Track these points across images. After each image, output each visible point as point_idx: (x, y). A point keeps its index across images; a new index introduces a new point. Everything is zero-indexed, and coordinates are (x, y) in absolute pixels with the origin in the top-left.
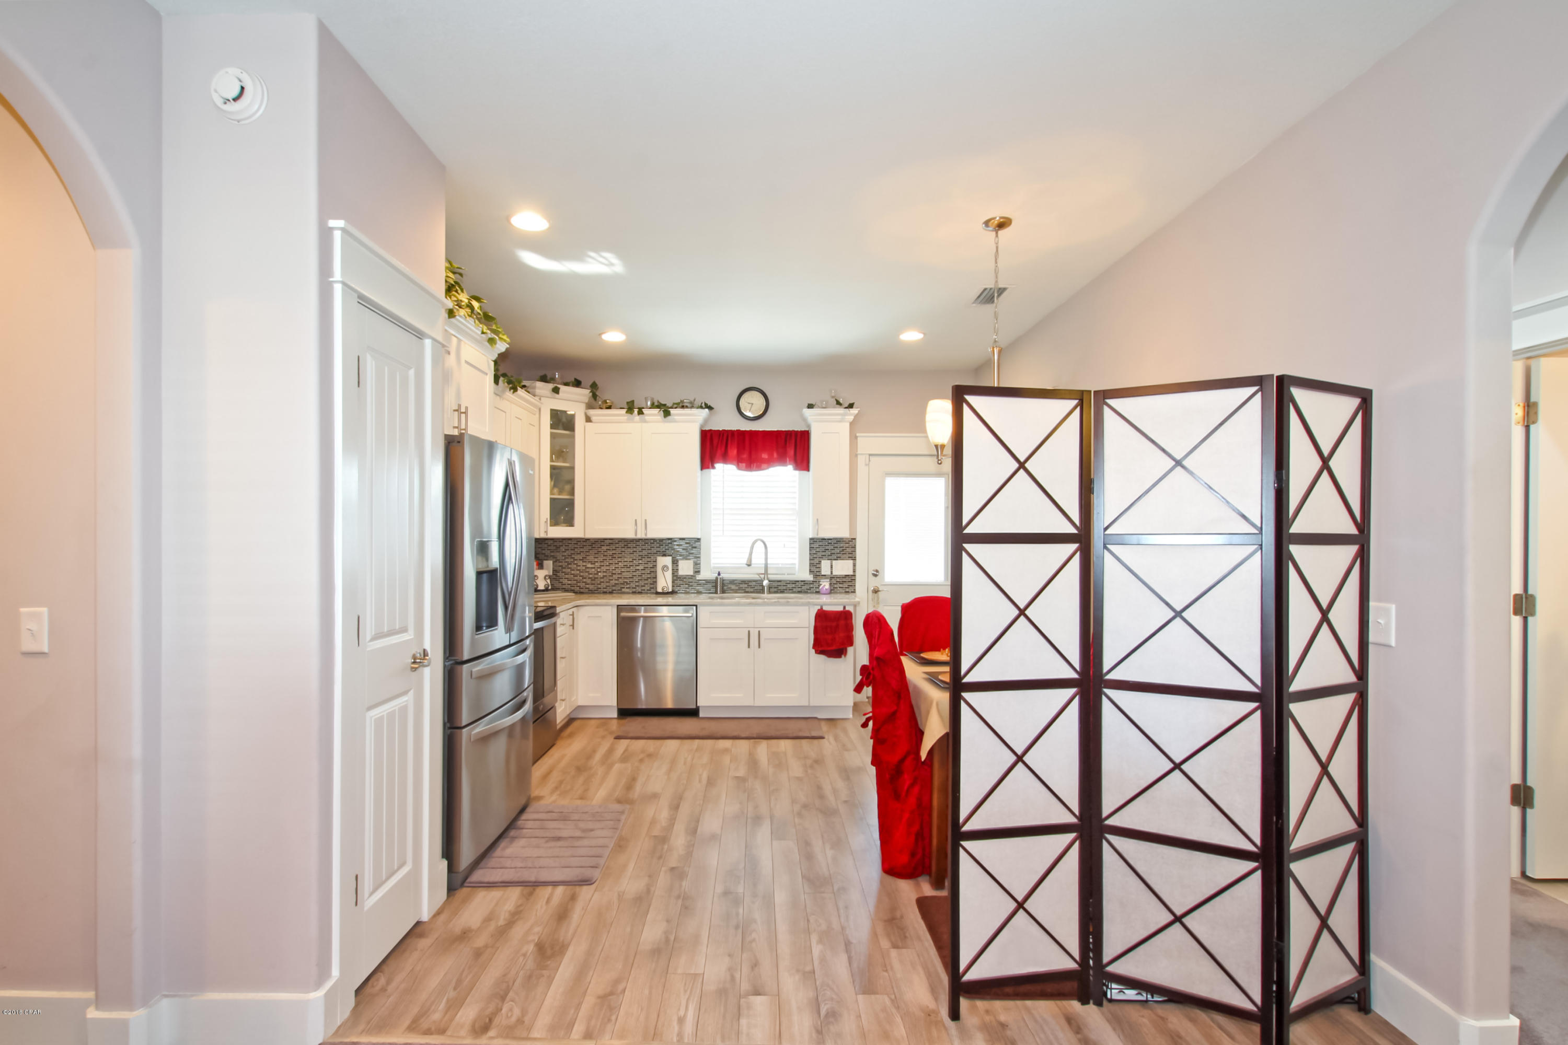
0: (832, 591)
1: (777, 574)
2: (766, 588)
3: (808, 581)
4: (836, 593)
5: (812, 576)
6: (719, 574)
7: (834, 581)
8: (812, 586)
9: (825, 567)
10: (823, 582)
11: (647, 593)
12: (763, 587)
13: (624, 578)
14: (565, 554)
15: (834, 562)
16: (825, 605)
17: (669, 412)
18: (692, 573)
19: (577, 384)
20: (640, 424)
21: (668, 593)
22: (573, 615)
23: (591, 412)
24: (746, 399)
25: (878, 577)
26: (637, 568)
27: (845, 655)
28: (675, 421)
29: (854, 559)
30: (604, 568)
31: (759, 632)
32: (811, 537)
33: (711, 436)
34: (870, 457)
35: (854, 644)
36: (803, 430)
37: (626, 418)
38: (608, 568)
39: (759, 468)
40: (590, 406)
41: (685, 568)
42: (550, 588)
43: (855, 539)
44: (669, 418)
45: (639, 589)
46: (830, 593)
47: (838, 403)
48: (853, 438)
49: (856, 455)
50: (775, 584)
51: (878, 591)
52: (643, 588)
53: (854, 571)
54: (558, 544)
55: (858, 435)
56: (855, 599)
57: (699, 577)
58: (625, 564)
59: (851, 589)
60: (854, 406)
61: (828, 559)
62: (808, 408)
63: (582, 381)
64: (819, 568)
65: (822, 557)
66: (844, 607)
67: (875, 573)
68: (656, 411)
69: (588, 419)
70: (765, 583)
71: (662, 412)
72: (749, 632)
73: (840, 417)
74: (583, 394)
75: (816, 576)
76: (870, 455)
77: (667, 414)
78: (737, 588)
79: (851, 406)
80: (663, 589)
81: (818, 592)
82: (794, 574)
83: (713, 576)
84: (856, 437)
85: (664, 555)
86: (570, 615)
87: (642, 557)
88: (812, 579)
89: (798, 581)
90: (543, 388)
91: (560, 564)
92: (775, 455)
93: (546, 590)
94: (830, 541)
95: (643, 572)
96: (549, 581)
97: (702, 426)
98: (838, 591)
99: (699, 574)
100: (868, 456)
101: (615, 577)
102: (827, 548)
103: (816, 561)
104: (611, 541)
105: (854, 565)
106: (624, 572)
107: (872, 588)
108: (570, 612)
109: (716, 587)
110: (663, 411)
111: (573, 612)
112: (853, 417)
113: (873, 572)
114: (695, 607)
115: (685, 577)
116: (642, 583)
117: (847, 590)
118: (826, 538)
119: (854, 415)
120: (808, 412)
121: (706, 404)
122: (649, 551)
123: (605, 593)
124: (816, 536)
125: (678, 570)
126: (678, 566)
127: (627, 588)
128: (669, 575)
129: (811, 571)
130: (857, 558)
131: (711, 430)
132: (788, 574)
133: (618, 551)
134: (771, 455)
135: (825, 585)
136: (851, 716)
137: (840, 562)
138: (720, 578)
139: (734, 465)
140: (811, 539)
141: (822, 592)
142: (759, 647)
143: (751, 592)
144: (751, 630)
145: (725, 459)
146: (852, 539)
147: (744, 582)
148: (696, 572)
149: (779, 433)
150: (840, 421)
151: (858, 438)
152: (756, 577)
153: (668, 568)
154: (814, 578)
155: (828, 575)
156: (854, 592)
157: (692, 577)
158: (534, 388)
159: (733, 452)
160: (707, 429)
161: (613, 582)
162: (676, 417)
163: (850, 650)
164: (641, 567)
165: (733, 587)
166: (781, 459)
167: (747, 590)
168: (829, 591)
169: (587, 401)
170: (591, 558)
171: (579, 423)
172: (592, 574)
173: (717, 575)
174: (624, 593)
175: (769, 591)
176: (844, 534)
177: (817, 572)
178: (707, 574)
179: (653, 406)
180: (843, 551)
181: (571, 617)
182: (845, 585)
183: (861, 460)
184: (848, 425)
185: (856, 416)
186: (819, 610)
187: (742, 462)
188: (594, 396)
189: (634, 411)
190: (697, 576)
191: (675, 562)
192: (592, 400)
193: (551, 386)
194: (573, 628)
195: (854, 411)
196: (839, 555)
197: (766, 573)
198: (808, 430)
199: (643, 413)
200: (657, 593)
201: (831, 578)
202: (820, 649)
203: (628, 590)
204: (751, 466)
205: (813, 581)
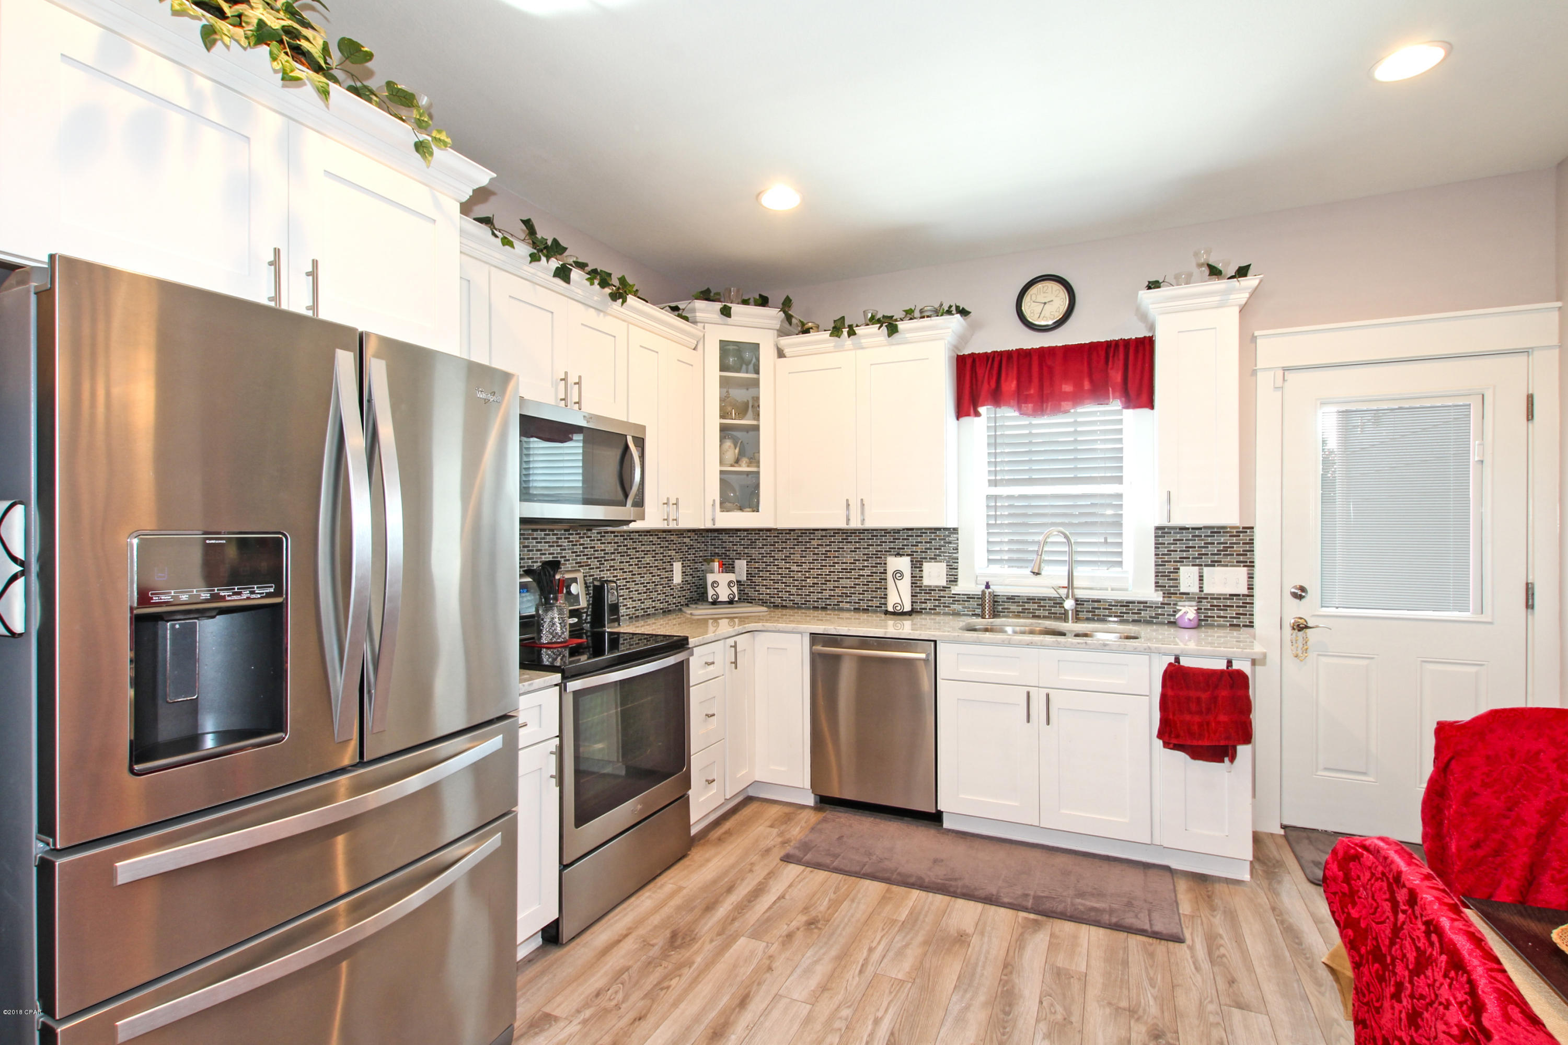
0: (1201, 623)
1: (1091, 589)
2: (1070, 613)
3: (1152, 602)
4: (1212, 626)
5: (1161, 593)
6: (988, 586)
7: (1205, 604)
8: (1160, 611)
9: (1188, 578)
10: (1184, 606)
11: (876, 612)
12: (1066, 612)
13: (842, 587)
14: (763, 551)
15: (1206, 569)
16: (1186, 655)
17: (896, 326)
18: (944, 584)
19: (763, 301)
20: (854, 352)
21: (903, 614)
22: (735, 646)
23: (785, 341)
24: (1034, 298)
25: (1303, 600)
26: (861, 572)
27: (1232, 760)
28: (907, 342)
29: (1250, 565)
30: (814, 572)
31: (1048, 695)
32: (1157, 525)
33: (974, 361)
34: (1286, 373)
35: (1253, 740)
36: (1141, 336)
37: (832, 344)
38: (819, 572)
39: (1057, 410)
40: (782, 333)
41: (934, 574)
42: (736, 599)
43: (1252, 528)
44: (896, 336)
45: (864, 605)
46: (1198, 626)
47: (1214, 272)
48: (1248, 342)
49: (1254, 373)
50: (1089, 606)
51: (1307, 627)
52: (870, 603)
53: (1250, 587)
54: (753, 537)
55: (1256, 333)
56: (1252, 647)
57: (955, 590)
58: (844, 566)
59: (1243, 620)
60: (1251, 271)
61: (1193, 565)
62: (1149, 288)
63: (769, 297)
64: (1177, 580)
65: (1181, 560)
66: (1230, 663)
67: (1299, 592)
68: (874, 328)
69: (781, 354)
70: (1069, 604)
71: (884, 328)
72: (1028, 693)
73: (1217, 298)
74: (772, 315)
75: (1167, 594)
76: (1285, 369)
77: (893, 330)
78: (1020, 609)
79: (1242, 272)
80: (894, 607)
81: (1173, 624)
82: (1126, 590)
83: (977, 589)
84: (1254, 339)
85: (898, 555)
86: (731, 646)
87: (868, 557)
88: (1161, 599)
89: (1133, 602)
90: (706, 310)
91: (757, 565)
92: (1087, 385)
93: (731, 602)
94: (1197, 532)
95: (870, 579)
96: (735, 589)
97: (956, 347)
98: (1216, 623)
99: (956, 585)
100: (1281, 372)
101: (831, 585)
102: (1191, 544)
103: (1170, 567)
104: (824, 533)
105: (1251, 577)
106: (842, 578)
107: (1293, 621)
108: (731, 642)
109: (982, 606)
110: (886, 326)
111: (736, 643)
112: (1247, 295)
113: (1293, 590)
114: (932, 644)
115: (930, 590)
116: (868, 596)
117: (1235, 621)
118: (1187, 526)
119: (1250, 290)
120: (1147, 297)
121: (957, 307)
122: (879, 548)
123: (815, 608)
124: (1164, 523)
125: (922, 577)
126: (922, 571)
127: (846, 602)
128: (905, 585)
129: (1157, 585)
130: (1257, 564)
131: (973, 354)
132: (1112, 590)
133: (834, 547)
134: (1079, 386)
135: (1186, 613)
136: (1247, 877)
137: (1217, 570)
138: (989, 593)
139: (1012, 407)
140: (1157, 528)
141: (1180, 623)
142: (1048, 723)
143: (1045, 617)
144: (1033, 692)
145: (997, 398)
146: (1244, 528)
147: (1031, 599)
148: (950, 581)
149: (1093, 348)
150: (1220, 306)
151: (1258, 341)
152: (1053, 594)
153: (902, 575)
154: (1164, 597)
155: (1193, 594)
156: (1251, 625)
157: (944, 589)
158: (693, 310)
159: (1010, 385)
160: (966, 353)
161: (827, 594)
162: (907, 335)
163: (1243, 751)
164: (867, 572)
165: (1013, 607)
166: (1099, 391)
167: (1037, 613)
168: (1194, 623)
169: (778, 327)
170: (797, 557)
171: (767, 356)
172: (798, 580)
173: (983, 587)
174: (842, 610)
175: (1077, 618)
176: (1231, 518)
177: (1169, 587)
178: (966, 585)
179: (873, 320)
180: (1226, 550)
181: (733, 649)
182: (1232, 613)
183: (1265, 382)
184: (1237, 309)
185: (1254, 293)
186: (1170, 664)
187: (1026, 403)
188: (789, 318)
189: (842, 332)
190: (952, 587)
191: (917, 565)
192: (786, 325)
193: (718, 306)
194: (736, 668)
195: (1250, 282)
196: (1216, 558)
197: (1070, 585)
198: (1148, 334)
199: (855, 334)
200: (886, 612)
201: (1200, 600)
202: (1174, 741)
203: (848, 606)
204: (1042, 406)
205: (1162, 604)
